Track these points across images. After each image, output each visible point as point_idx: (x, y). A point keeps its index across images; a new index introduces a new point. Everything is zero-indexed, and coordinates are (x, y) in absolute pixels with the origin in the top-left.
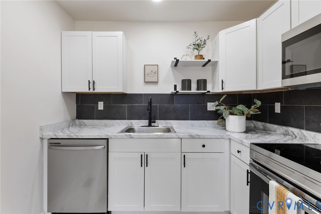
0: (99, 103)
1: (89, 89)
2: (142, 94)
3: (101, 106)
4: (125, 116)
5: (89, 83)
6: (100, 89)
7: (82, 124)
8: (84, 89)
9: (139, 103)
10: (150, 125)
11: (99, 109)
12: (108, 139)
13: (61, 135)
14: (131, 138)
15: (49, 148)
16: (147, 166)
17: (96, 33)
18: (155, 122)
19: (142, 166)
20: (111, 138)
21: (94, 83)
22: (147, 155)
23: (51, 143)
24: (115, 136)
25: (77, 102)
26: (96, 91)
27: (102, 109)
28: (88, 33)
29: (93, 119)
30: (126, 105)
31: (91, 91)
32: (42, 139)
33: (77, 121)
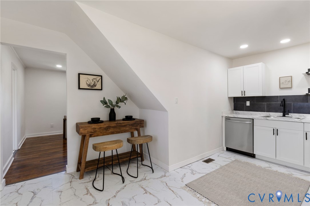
0: (247, 102)
1: (242, 95)
2: (278, 96)
3: (248, 103)
4: (265, 110)
5: (242, 92)
6: (248, 95)
7: (237, 113)
8: (239, 95)
9: (276, 102)
10: (284, 116)
11: (247, 105)
12: (253, 119)
13: (230, 116)
14: (267, 120)
15: (225, 120)
16: (277, 135)
17: (245, 67)
18: (288, 114)
19: (274, 135)
20: (255, 119)
21: (245, 92)
22: (277, 129)
23: (226, 119)
24: (257, 118)
25: (234, 102)
26: (245, 96)
27: (249, 105)
28: (241, 67)
29: (243, 110)
30: (266, 103)
31: (243, 96)
32: (222, 117)
33: (234, 111)
